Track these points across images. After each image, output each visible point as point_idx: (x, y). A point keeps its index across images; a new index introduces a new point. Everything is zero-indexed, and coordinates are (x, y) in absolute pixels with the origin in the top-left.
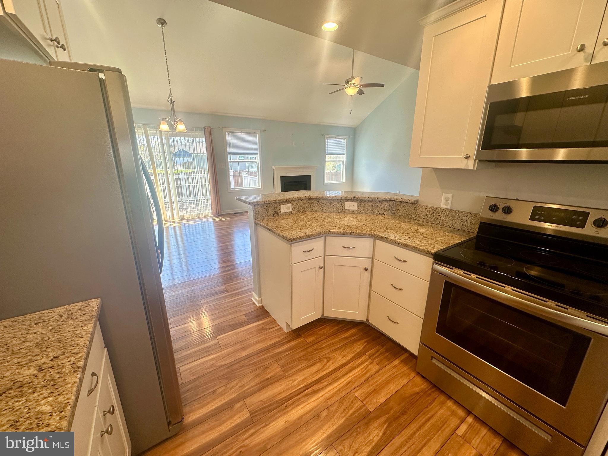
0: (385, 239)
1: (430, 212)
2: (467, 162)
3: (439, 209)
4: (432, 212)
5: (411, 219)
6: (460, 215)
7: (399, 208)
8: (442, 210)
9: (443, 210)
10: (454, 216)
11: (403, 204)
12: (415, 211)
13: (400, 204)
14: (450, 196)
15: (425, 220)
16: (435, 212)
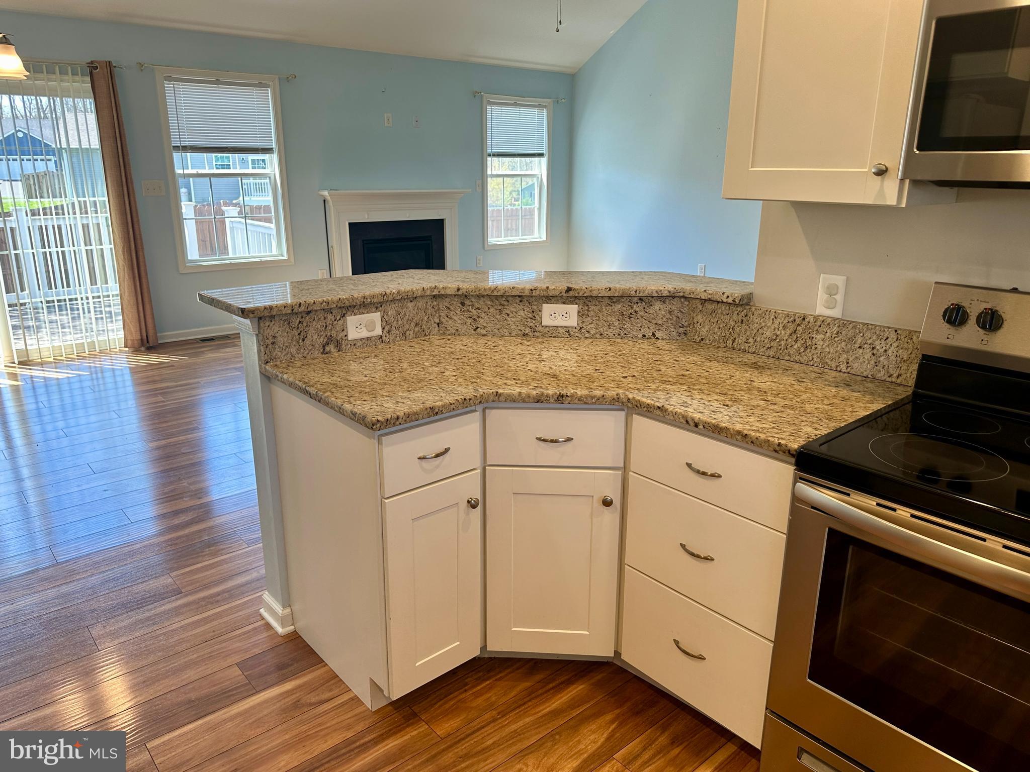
0: (658, 412)
1: (785, 327)
2: (882, 187)
3: (812, 320)
4: (792, 327)
5: (734, 348)
6: (868, 334)
7: (699, 317)
8: (819, 323)
9: (822, 323)
10: (851, 340)
11: (710, 307)
12: (744, 327)
13: (700, 307)
14: (839, 280)
15: (772, 353)
16: (799, 328)
